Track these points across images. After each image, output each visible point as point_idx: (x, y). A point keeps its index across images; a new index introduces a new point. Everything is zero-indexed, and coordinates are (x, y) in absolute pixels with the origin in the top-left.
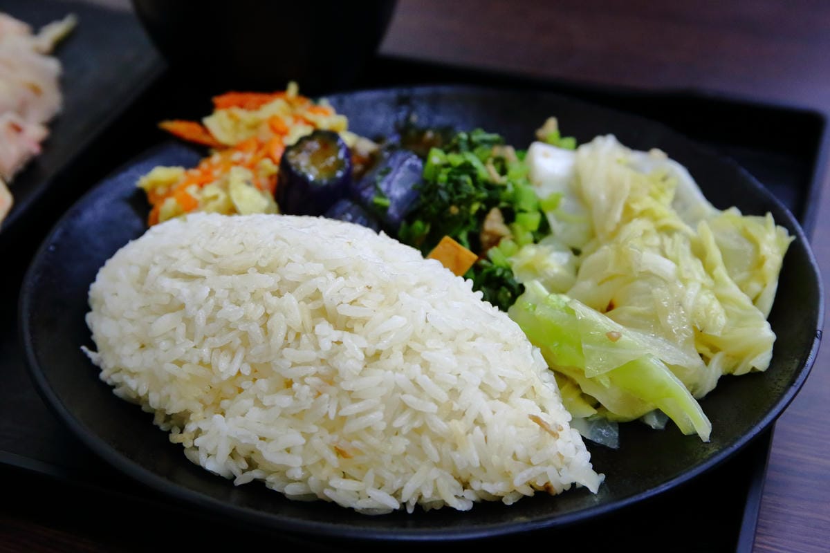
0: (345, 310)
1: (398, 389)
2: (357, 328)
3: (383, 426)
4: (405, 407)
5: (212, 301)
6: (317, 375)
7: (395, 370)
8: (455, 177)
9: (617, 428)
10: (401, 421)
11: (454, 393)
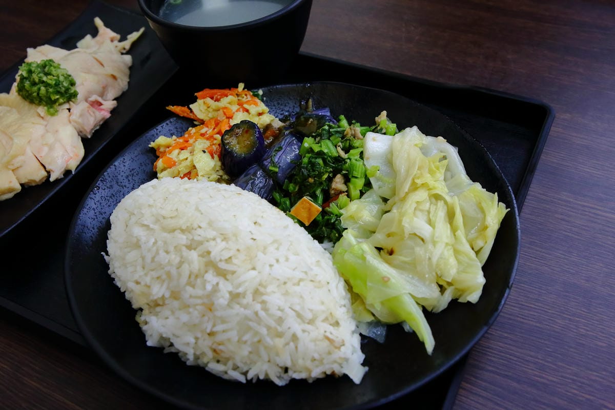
0: (223, 266)
1: (247, 318)
2: (229, 277)
3: (236, 339)
4: (249, 328)
5: (155, 248)
6: (203, 304)
7: (245, 307)
8: (313, 160)
9: (385, 329)
10: (246, 337)
11: (280, 321)
